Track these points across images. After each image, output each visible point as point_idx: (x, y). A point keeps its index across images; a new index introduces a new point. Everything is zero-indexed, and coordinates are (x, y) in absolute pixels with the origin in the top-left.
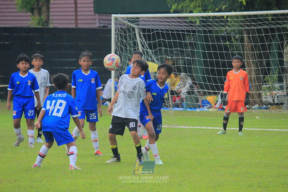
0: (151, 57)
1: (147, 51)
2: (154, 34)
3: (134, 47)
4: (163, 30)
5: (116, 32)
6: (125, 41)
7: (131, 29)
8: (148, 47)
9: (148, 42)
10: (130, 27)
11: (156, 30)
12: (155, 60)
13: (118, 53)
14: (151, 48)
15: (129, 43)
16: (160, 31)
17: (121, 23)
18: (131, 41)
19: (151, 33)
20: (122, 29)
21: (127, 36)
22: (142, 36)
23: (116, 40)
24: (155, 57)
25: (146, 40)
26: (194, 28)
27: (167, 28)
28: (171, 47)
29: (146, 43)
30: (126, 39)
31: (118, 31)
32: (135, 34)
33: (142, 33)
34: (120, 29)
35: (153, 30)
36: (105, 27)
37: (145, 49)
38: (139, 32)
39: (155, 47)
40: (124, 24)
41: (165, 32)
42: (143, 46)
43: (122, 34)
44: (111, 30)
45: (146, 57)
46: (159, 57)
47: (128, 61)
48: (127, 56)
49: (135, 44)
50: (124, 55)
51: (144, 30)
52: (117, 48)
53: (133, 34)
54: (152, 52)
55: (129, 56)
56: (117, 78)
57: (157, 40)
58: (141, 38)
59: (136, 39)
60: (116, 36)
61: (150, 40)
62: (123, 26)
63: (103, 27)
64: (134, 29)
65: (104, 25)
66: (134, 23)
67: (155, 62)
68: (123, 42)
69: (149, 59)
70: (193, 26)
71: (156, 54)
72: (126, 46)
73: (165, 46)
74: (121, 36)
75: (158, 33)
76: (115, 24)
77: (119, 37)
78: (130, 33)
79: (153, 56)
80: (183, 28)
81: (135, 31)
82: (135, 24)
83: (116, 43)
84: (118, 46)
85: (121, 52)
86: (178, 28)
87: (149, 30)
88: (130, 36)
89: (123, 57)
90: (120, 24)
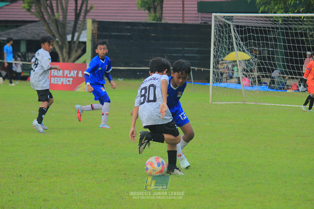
0: (242, 48)
1: (239, 43)
2: (245, 30)
3: (229, 40)
4: (253, 27)
5: (215, 27)
6: (222, 35)
7: (227, 25)
8: (240, 40)
9: (240, 36)
10: (227, 24)
11: (247, 26)
12: (246, 50)
13: (217, 44)
14: (242, 41)
15: (225, 37)
16: (250, 27)
17: (219, 20)
18: (227, 34)
19: (243, 29)
20: (220, 25)
21: (224, 30)
22: (236, 31)
23: (215, 34)
24: (246, 48)
25: (239, 34)
26: (277, 25)
27: (257, 25)
28: (258, 40)
29: (238, 37)
30: (223, 33)
31: (217, 27)
32: (230, 29)
33: (236, 29)
34: (218, 25)
35: (245, 26)
36: (206, 23)
37: (238, 42)
38: (233, 28)
39: (246, 40)
40: (222, 22)
41: (254, 28)
42: (236, 39)
43: (220, 29)
44: (211, 26)
45: (238, 48)
46: (249, 48)
47: (224, 51)
48: (223, 46)
49: (230, 37)
50: (221, 46)
51: (237, 26)
52: (216, 40)
53: (228, 30)
54: (244, 44)
55: (225, 47)
56: (215, 64)
57: (248, 35)
58: (235, 33)
59: (231, 33)
60: (215, 31)
61: (242, 34)
62: (221, 23)
63: (204, 23)
64: (229, 25)
65: (205, 22)
66: (229, 20)
67: (245, 52)
68: (220, 35)
69: (241, 49)
70: (277, 24)
71: (246, 45)
72: (222, 39)
73: (254, 40)
74: (219, 30)
75: (248, 29)
76: (215, 21)
77: (218, 31)
78: (227, 28)
79: (244, 47)
80: (269, 26)
81: (230, 27)
82: (231, 21)
83: (215, 36)
84: (216, 38)
85: (218, 43)
86: (264, 25)
87: (241, 27)
88: (226, 31)
89: (220, 47)
90: (219, 22)
